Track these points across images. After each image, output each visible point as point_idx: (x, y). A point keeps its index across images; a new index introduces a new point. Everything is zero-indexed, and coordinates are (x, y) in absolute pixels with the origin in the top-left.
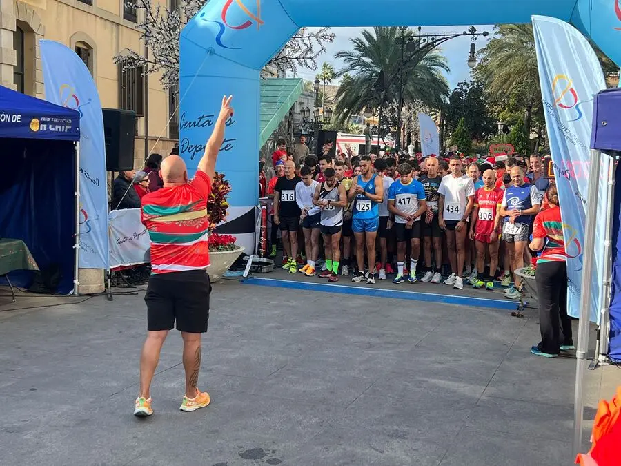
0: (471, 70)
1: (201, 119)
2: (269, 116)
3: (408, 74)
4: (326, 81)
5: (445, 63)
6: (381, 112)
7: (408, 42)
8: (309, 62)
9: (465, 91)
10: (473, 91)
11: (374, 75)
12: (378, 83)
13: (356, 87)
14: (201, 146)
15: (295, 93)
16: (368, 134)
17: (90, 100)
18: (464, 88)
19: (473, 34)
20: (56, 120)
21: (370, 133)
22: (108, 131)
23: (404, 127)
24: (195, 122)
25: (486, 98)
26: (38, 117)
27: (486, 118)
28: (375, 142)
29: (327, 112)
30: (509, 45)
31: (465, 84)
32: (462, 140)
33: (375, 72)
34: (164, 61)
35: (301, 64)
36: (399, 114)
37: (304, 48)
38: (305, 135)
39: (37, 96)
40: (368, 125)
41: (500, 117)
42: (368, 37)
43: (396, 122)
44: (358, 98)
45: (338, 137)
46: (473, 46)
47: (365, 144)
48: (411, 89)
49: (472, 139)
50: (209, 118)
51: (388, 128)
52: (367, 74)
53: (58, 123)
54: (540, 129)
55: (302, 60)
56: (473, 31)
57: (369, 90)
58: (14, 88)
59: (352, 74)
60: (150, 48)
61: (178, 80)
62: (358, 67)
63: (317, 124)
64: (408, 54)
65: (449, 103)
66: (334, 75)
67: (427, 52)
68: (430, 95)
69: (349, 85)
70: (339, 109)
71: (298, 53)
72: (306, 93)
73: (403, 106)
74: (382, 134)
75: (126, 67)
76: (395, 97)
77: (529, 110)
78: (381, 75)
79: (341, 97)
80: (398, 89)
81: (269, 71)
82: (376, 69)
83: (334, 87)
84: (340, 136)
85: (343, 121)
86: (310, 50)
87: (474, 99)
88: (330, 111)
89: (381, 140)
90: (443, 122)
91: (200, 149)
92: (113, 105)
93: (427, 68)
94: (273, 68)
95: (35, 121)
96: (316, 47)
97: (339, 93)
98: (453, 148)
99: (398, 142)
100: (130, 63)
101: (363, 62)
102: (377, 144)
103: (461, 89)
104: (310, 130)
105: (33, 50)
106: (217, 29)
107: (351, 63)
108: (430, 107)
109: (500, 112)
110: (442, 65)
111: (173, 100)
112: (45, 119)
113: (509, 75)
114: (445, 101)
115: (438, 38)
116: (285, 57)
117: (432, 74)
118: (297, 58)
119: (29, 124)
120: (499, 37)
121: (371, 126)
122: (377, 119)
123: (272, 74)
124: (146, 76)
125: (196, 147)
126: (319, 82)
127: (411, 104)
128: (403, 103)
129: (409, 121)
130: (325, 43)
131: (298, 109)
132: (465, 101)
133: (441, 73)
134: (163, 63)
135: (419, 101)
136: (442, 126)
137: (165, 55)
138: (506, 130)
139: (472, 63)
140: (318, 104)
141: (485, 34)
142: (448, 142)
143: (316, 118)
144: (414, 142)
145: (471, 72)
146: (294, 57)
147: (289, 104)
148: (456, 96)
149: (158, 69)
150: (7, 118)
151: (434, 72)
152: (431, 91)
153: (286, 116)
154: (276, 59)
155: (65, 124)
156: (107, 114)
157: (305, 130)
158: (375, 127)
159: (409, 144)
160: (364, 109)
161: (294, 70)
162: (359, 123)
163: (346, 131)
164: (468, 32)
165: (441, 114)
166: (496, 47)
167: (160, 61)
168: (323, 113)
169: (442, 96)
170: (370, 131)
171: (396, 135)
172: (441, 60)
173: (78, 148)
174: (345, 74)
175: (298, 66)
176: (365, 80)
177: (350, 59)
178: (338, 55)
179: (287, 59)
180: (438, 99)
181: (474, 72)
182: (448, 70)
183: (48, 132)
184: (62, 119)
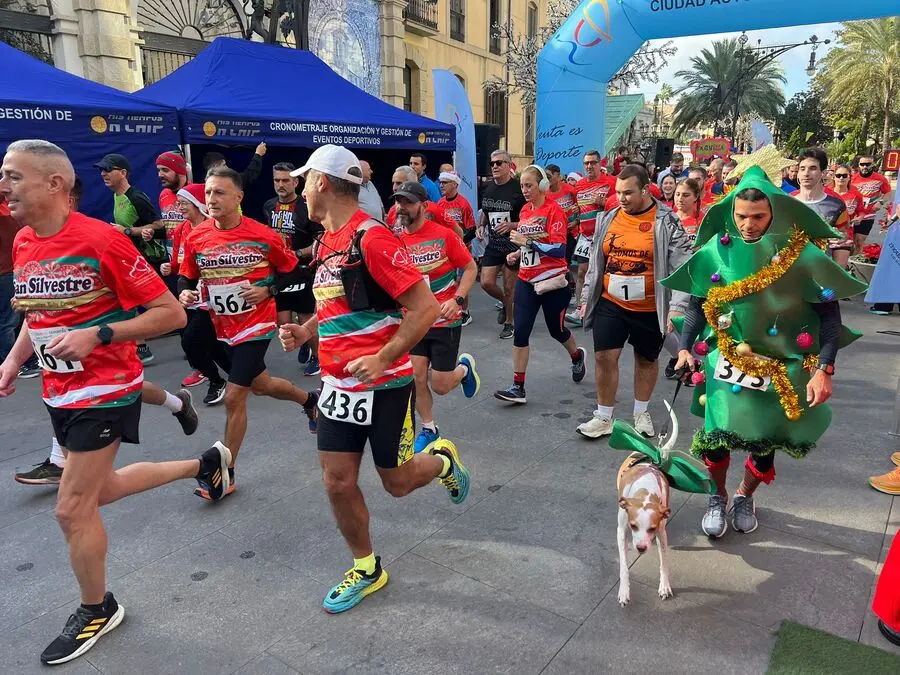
0: (809, 79)
1: (553, 129)
2: (612, 130)
3: (744, 87)
4: (664, 100)
5: (783, 75)
6: (717, 124)
7: (746, 55)
8: (652, 76)
9: (802, 101)
10: (810, 101)
11: (711, 90)
12: (715, 96)
13: (694, 103)
14: (553, 153)
15: (637, 107)
17: (466, 117)
18: (801, 99)
19: (814, 43)
20: (438, 133)
22: (478, 143)
24: (548, 133)
25: (823, 108)
26: (424, 131)
27: (821, 127)
29: (664, 127)
30: (850, 54)
31: (802, 94)
33: (712, 87)
34: (523, 84)
35: (644, 78)
36: (734, 126)
37: (647, 63)
39: (423, 114)
41: (836, 125)
42: (707, 55)
43: (731, 133)
44: (695, 112)
46: (813, 55)
48: (748, 101)
50: (561, 129)
52: (704, 91)
53: (440, 136)
54: (878, 136)
55: (645, 74)
56: (814, 39)
57: (706, 104)
58: (404, 108)
59: (689, 91)
60: (511, 73)
61: (534, 99)
62: (696, 84)
63: (654, 139)
64: (747, 66)
66: (672, 94)
67: (765, 63)
68: (766, 106)
69: (687, 99)
70: (677, 123)
71: (642, 68)
72: (645, 111)
73: (737, 118)
75: (491, 91)
76: (731, 109)
77: (868, 117)
78: (718, 91)
79: (680, 111)
80: (734, 100)
82: (714, 85)
83: (671, 106)
85: (679, 136)
86: (654, 64)
87: (810, 109)
88: (667, 127)
90: (777, 132)
91: (553, 156)
92: (480, 119)
93: (763, 81)
94: (617, 83)
95: (422, 134)
96: (659, 61)
97: (676, 110)
100: (495, 87)
101: (701, 79)
103: (798, 99)
104: (648, 145)
105: (418, 83)
106: (570, 48)
107: (689, 80)
108: (765, 118)
109: (837, 120)
110: (779, 77)
112: (429, 133)
113: (850, 83)
114: (781, 112)
115: (777, 49)
116: (629, 72)
117: (770, 86)
118: (640, 73)
119: (417, 137)
120: (840, 46)
122: (710, 132)
123: (617, 88)
124: (508, 99)
125: (549, 155)
126: (658, 101)
127: (747, 116)
128: (739, 115)
129: (744, 132)
130: (666, 57)
131: (638, 125)
132: (801, 111)
133: (778, 84)
135: (754, 113)
136: (776, 135)
138: (841, 137)
139: (812, 72)
140: (656, 121)
141: (827, 42)
143: (655, 133)
145: (809, 82)
146: (638, 72)
148: (792, 108)
149: (518, 91)
150: (401, 133)
151: (772, 84)
152: (768, 103)
153: (627, 128)
154: (621, 75)
155: (444, 137)
156: (478, 127)
157: (643, 146)
160: (699, 125)
161: (637, 84)
164: (809, 41)
165: (776, 125)
166: (837, 56)
167: (520, 84)
168: (661, 128)
169: (778, 107)
172: (779, 73)
173: (454, 157)
174: (682, 92)
175: (641, 80)
176: (703, 96)
177: (689, 77)
178: (677, 75)
179: (632, 75)
180: (774, 111)
181: (811, 82)
182: (785, 82)
183: (432, 144)
184: (442, 133)
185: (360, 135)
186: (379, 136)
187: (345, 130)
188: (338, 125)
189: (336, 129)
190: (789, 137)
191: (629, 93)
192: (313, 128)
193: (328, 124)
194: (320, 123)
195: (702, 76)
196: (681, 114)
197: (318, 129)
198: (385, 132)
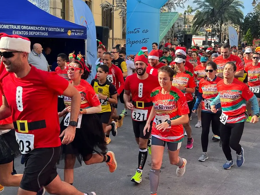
1: (135, 30)
2: (164, 29)
3: (225, 9)
4: (189, 13)
5: (242, 4)
6: (213, 26)
8: (181, 5)
9: (251, 17)
10: (255, 17)
11: (210, 10)
12: (212, 14)
13: (202, 16)
14: (135, 41)
15: (175, 19)
16: (206, 36)
17: (91, 22)
18: (250, 16)
20: (78, 31)
21: (208, 35)
23: (223, 33)
24: (132, 31)
26: (71, 29)
28: (210, 39)
29: (189, 26)
31: (251, 14)
32: (249, 39)
33: (211, 9)
34: (120, 6)
35: (178, 6)
36: (221, 28)
38: (179, 37)
40: (207, 32)
43: (219, 31)
44: (203, 20)
45: (193, 38)
47: (205, 40)
48: (227, 16)
49: (253, 38)
50: (138, 30)
51: (216, 33)
52: (207, 10)
55: (178, 4)
57: (208, 16)
58: (61, 18)
59: (200, 10)
60: (115, 1)
61: (126, 14)
62: (203, 7)
63: (184, 32)
65: (244, 22)
66: (192, 11)
68: (235, 19)
69: (199, 14)
70: (194, 25)
71: (177, 1)
72: (180, 18)
73: (222, 24)
74: (213, 36)
75: (105, 9)
76: (219, 20)
78: (213, 10)
79: (195, 20)
80: (220, 16)
81: (164, 9)
83: (192, 16)
84: (194, 37)
85: (196, 31)
87: (255, 21)
88: (190, 26)
89: (212, 38)
90: (241, 30)
91: (134, 43)
92: (100, 24)
93: (233, 7)
94: (165, 8)
95: (70, 31)
97: (194, 19)
98: (244, 42)
99: (220, 40)
100: (107, 7)
102: (210, 40)
103: (249, 16)
104: (181, 35)
105: (68, 2)
107: (200, 5)
108: (235, 24)
110: (241, 5)
111: (124, 23)
112: (73, 30)
114: (242, 21)
116: (171, 3)
118: (176, 3)
119: (67, 32)
121: (208, 32)
122: (211, 29)
124: (113, 12)
125: (133, 42)
126: (186, 14)
127: (226, 23)
128: (223, 22)
129: (225, 30)
131: (176, 26)
132: (251, 21)
133: (240, 9)
134: (120, 7)
135: (230, 22)
136: (240, 32)
137: (121, 3)
139: (254, 4)
140: (185, 23)
142: (242, 39)
143: (184, 29)
144: (227, 39)
145: (254, 9)
146: (175, 3)
147: (172, 23)
148: (247, 19)
149: (118, 10)
150: (59, 30)
151: (237, 9)
152: (236, 17)
153: (171, 28)
154: (167, 4)
155: (80, 32)
156: (97, 28)
157: (179, 35)
158: (210, 33)
159: (225, 40)
160: (205, 25)
161: (175, 9)
162: (203, 31)
163: (197, 35)
165: (240, 27)
167: (119, 6)
168: (187, 27)
169: (240, 19)
170: (207, 34)
171: (219, 37)
172: (241, 3)
173: (86, 42)
174: (197, 10)
175: (176, 7)
176: (206, 12)
177: (200, 4)
178: (194, 2)
179: (172, 4)
180: (239, 21)
181: (255, 8)
182: (243, 7)
183: (75, 35)
184: (80, 31)
185: (37, 31)
186: (48, 31)
187: (30, 28)
188: (26, 25)
189: (24, 27)
190: (246, 33)
191: (172, 12)
192: (13, 27)
193: (21, 25)
194: (17, 25)
195: (206, 3)
196: (197, 20)
197: (15, 27)
198: (50, 29)
